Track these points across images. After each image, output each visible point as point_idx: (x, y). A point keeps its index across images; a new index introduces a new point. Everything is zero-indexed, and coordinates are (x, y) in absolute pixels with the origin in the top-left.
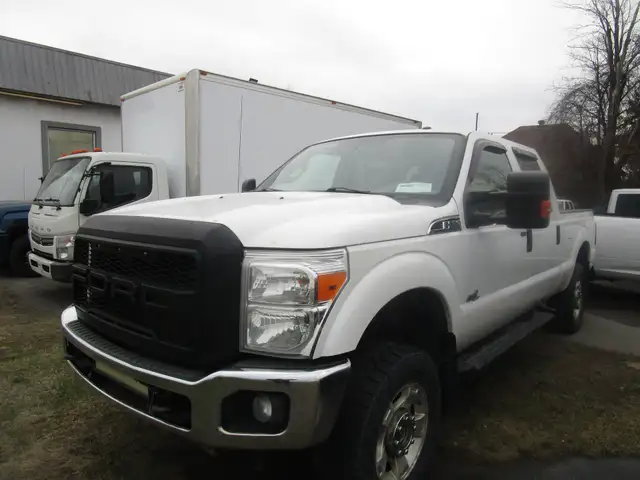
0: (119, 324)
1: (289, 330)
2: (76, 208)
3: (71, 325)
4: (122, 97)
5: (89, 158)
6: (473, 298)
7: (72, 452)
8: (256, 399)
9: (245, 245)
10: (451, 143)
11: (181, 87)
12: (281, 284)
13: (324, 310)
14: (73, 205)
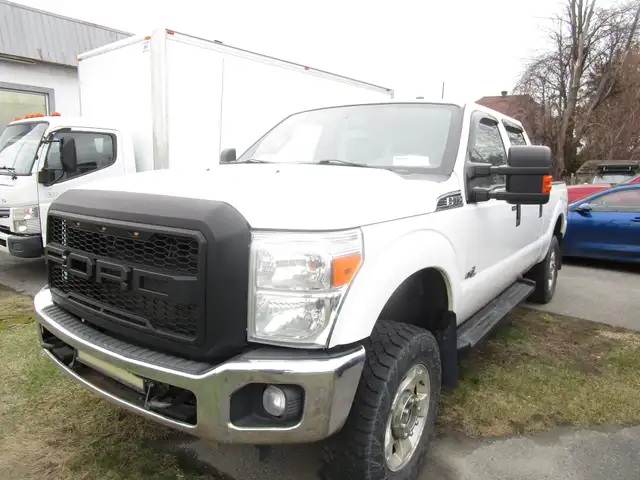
0: (105, 311)
1: (298, 317)
2: (35, 177)
3: (47, 310)
4: (79, 56)
5: (47, 123)
6: (470, 275)
7: (50, 444)
8: (266, 393)
9: (253, 226)
10: (447, 114)
11: (145, 47)
12: (291, 268)
13: (340, 296)
14: (30, 174)
